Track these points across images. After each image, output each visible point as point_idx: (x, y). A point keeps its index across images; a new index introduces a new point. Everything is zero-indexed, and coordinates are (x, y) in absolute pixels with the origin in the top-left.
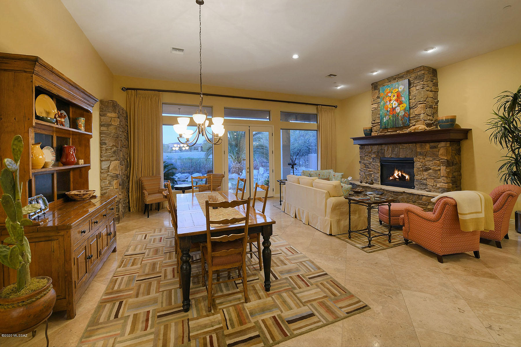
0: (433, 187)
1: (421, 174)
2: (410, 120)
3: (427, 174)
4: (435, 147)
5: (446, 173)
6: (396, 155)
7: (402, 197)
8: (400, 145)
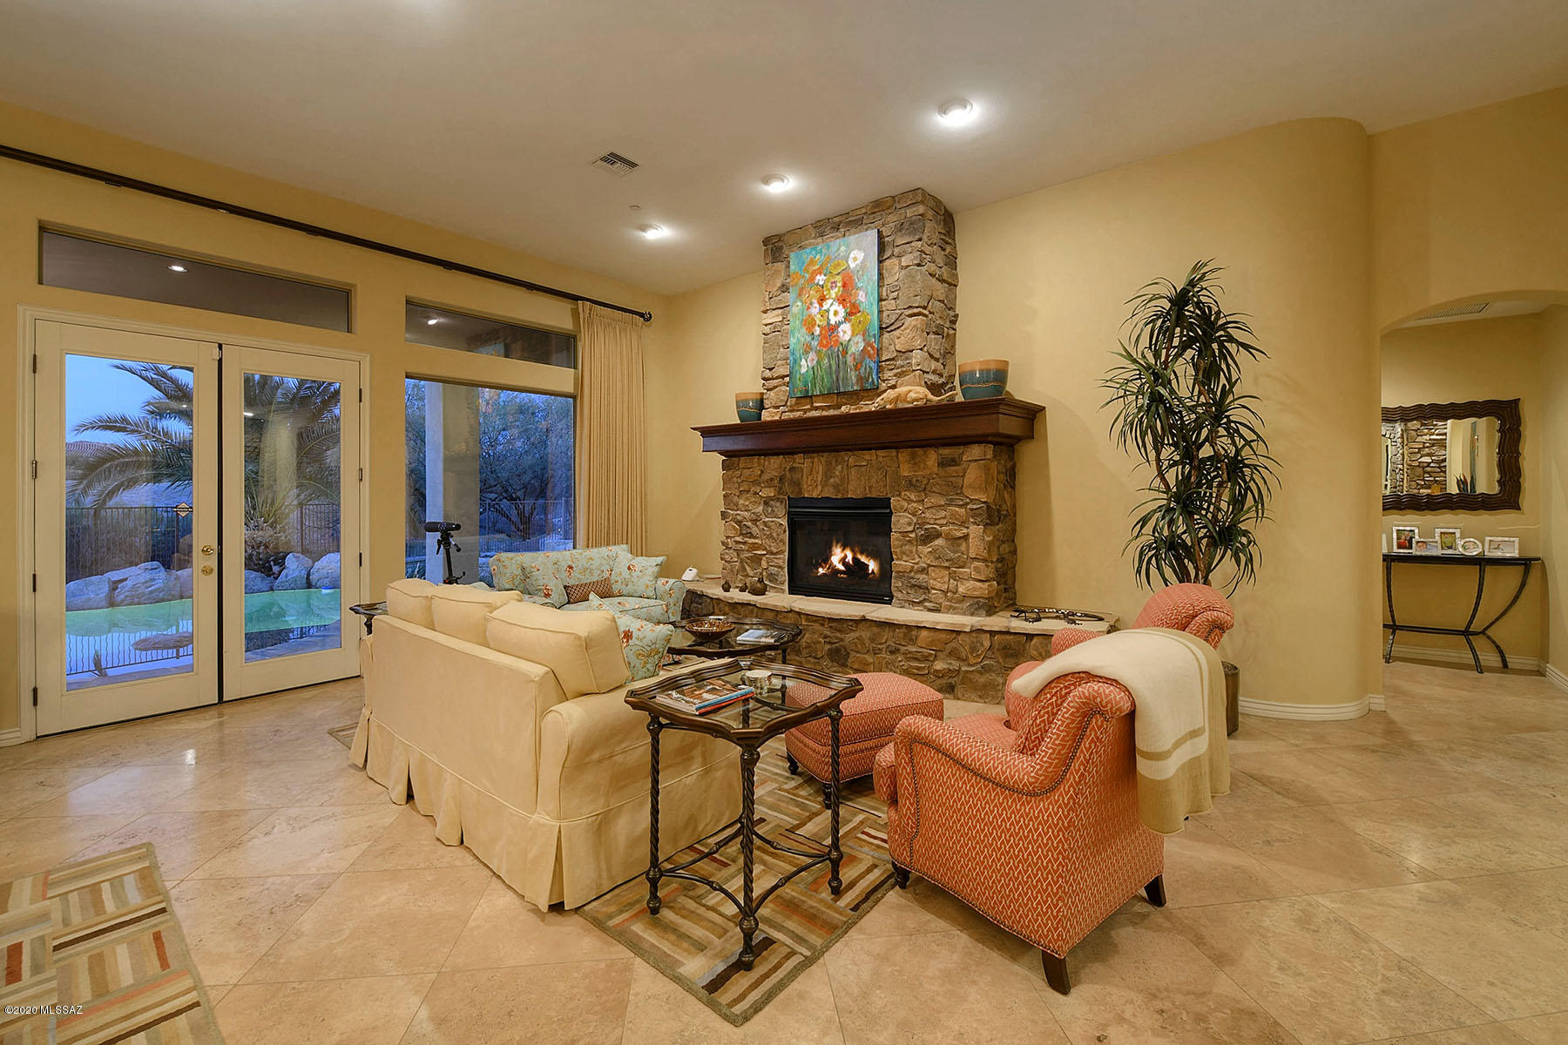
0: (946, 596)
1: (911, 552)
2: (880, 370)
3: (931, 552)
4: (953, 462)
5: (985, 549)
6: (836, 487)
7: (857, 634)
8: (850, 453)
